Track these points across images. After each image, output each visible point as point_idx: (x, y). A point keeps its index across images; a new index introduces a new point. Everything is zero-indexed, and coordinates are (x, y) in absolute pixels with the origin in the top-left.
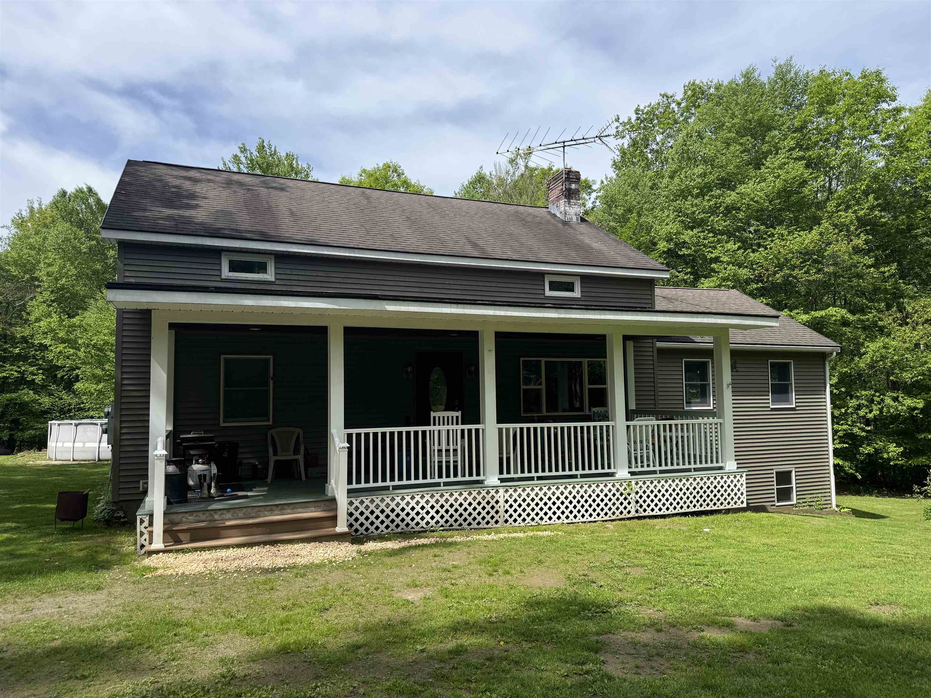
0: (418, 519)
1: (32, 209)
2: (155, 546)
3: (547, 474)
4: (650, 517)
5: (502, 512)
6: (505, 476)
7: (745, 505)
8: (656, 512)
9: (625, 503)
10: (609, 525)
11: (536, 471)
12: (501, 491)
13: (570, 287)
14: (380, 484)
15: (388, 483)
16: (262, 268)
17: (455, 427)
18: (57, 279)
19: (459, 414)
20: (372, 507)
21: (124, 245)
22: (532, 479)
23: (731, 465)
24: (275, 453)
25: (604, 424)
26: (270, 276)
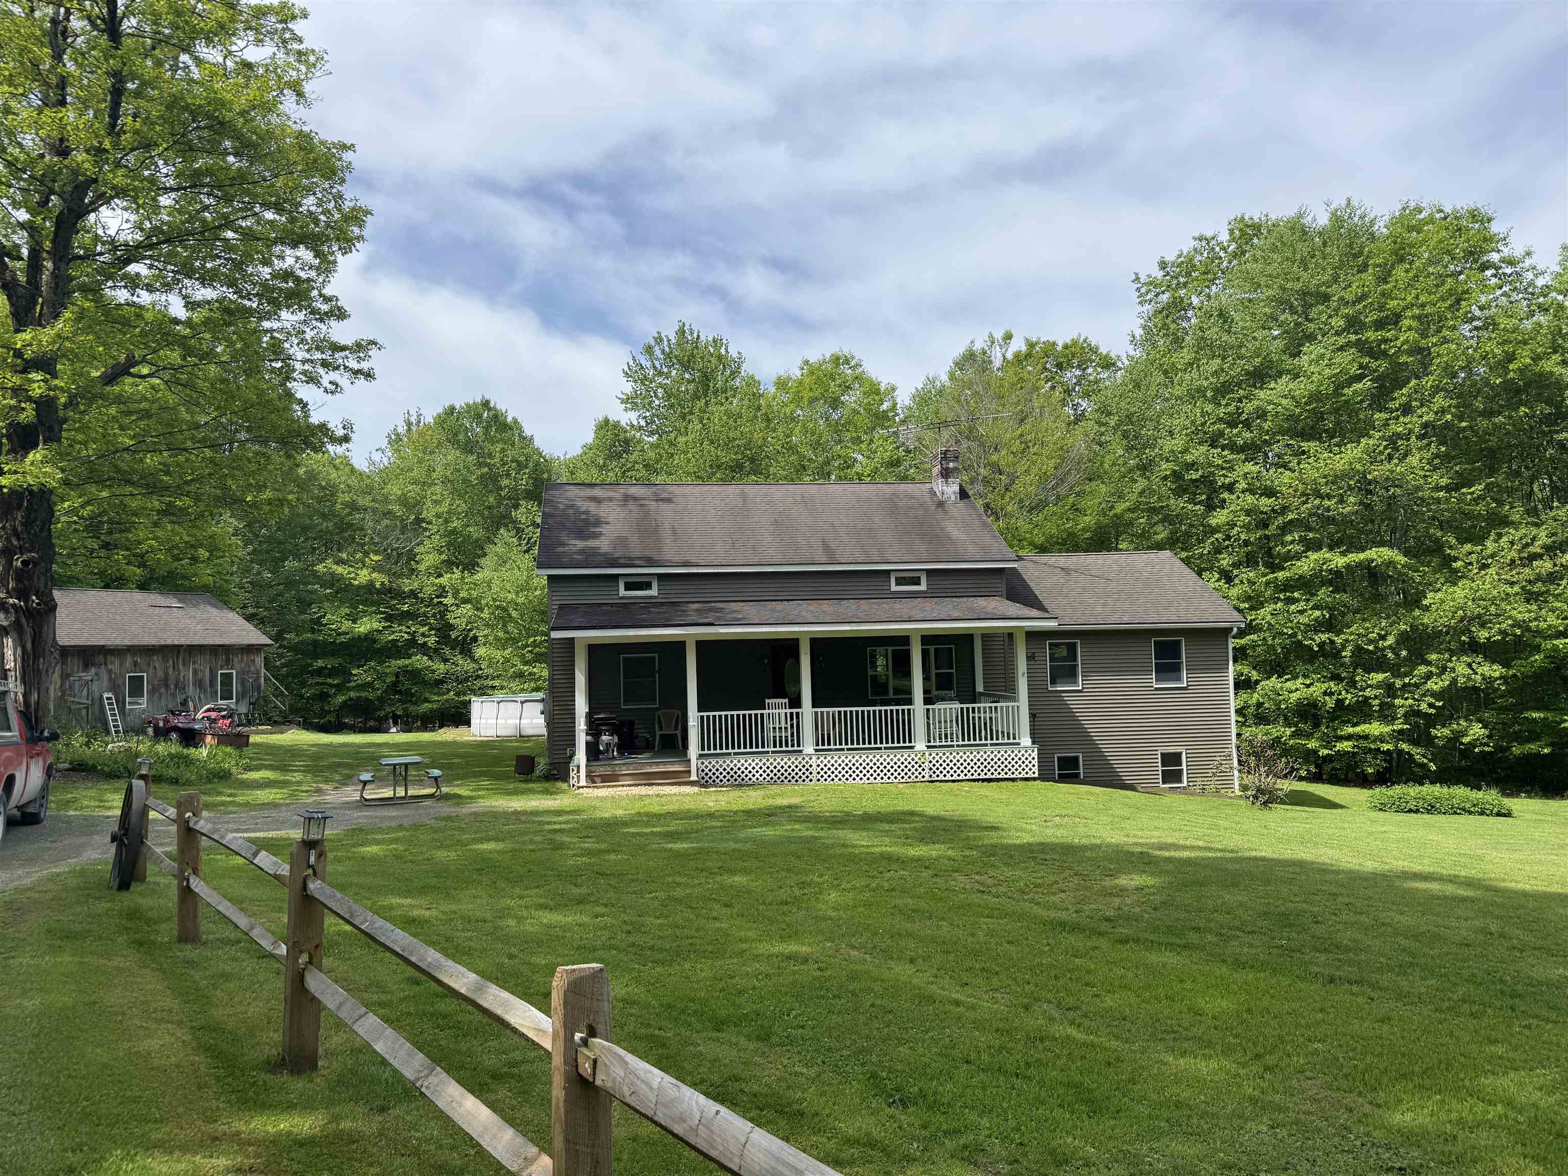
0: (750, 776)
1: (409, 424)
2: (581, 784)
3: (855, 746)
4: (941, 781)
5: (815, 773)
6: (820, 747)
7: (1036, 775)
8: (948, 777)
9: (920, 770)
10: (901, 786)
11: (846, 744)
12: (814, 758)
13: (916, 581)
14: (724, 751)
15: (730, 751)
16: (648, 586)
17: (784, 711)
18: (446, 521)
19: (786, 700)
20: (717, 766)
21: (550, 577)
22: (843, 750)
23: (1026, 741)
24: (661, 728)
25: (906, 707)
26: (654, 592)
